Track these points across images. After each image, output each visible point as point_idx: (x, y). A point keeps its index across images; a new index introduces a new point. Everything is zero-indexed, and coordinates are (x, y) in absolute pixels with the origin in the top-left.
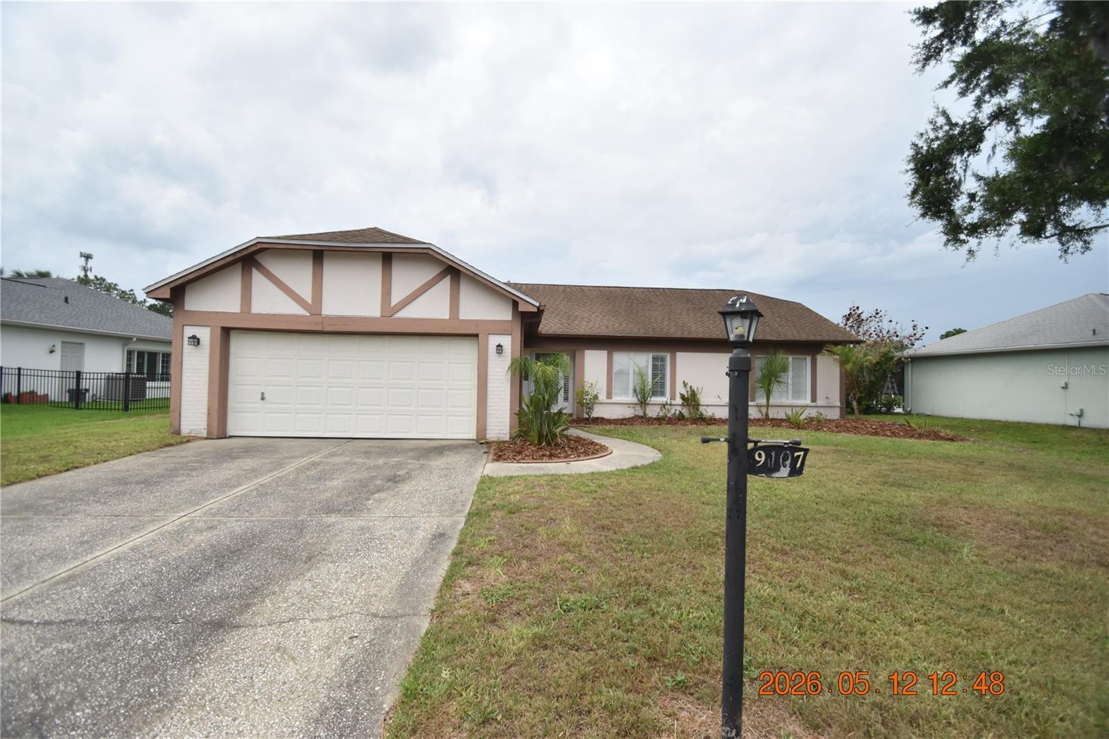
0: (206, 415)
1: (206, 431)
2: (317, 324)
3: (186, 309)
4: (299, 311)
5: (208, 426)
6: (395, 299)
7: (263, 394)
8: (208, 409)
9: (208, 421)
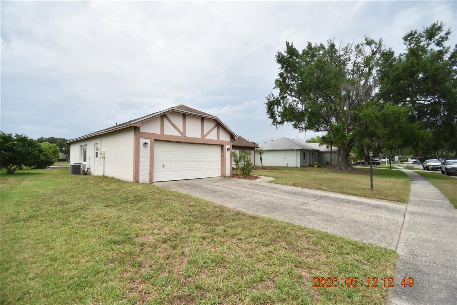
0: (149, 174)
1: (149, 181)
2: (185, 139)
3: (140, 131)
4: (179, 135)
5: (150, 178)
6: (205, 133)
7: (163, 165)
8: (150, 172)
9: (150, 177)
